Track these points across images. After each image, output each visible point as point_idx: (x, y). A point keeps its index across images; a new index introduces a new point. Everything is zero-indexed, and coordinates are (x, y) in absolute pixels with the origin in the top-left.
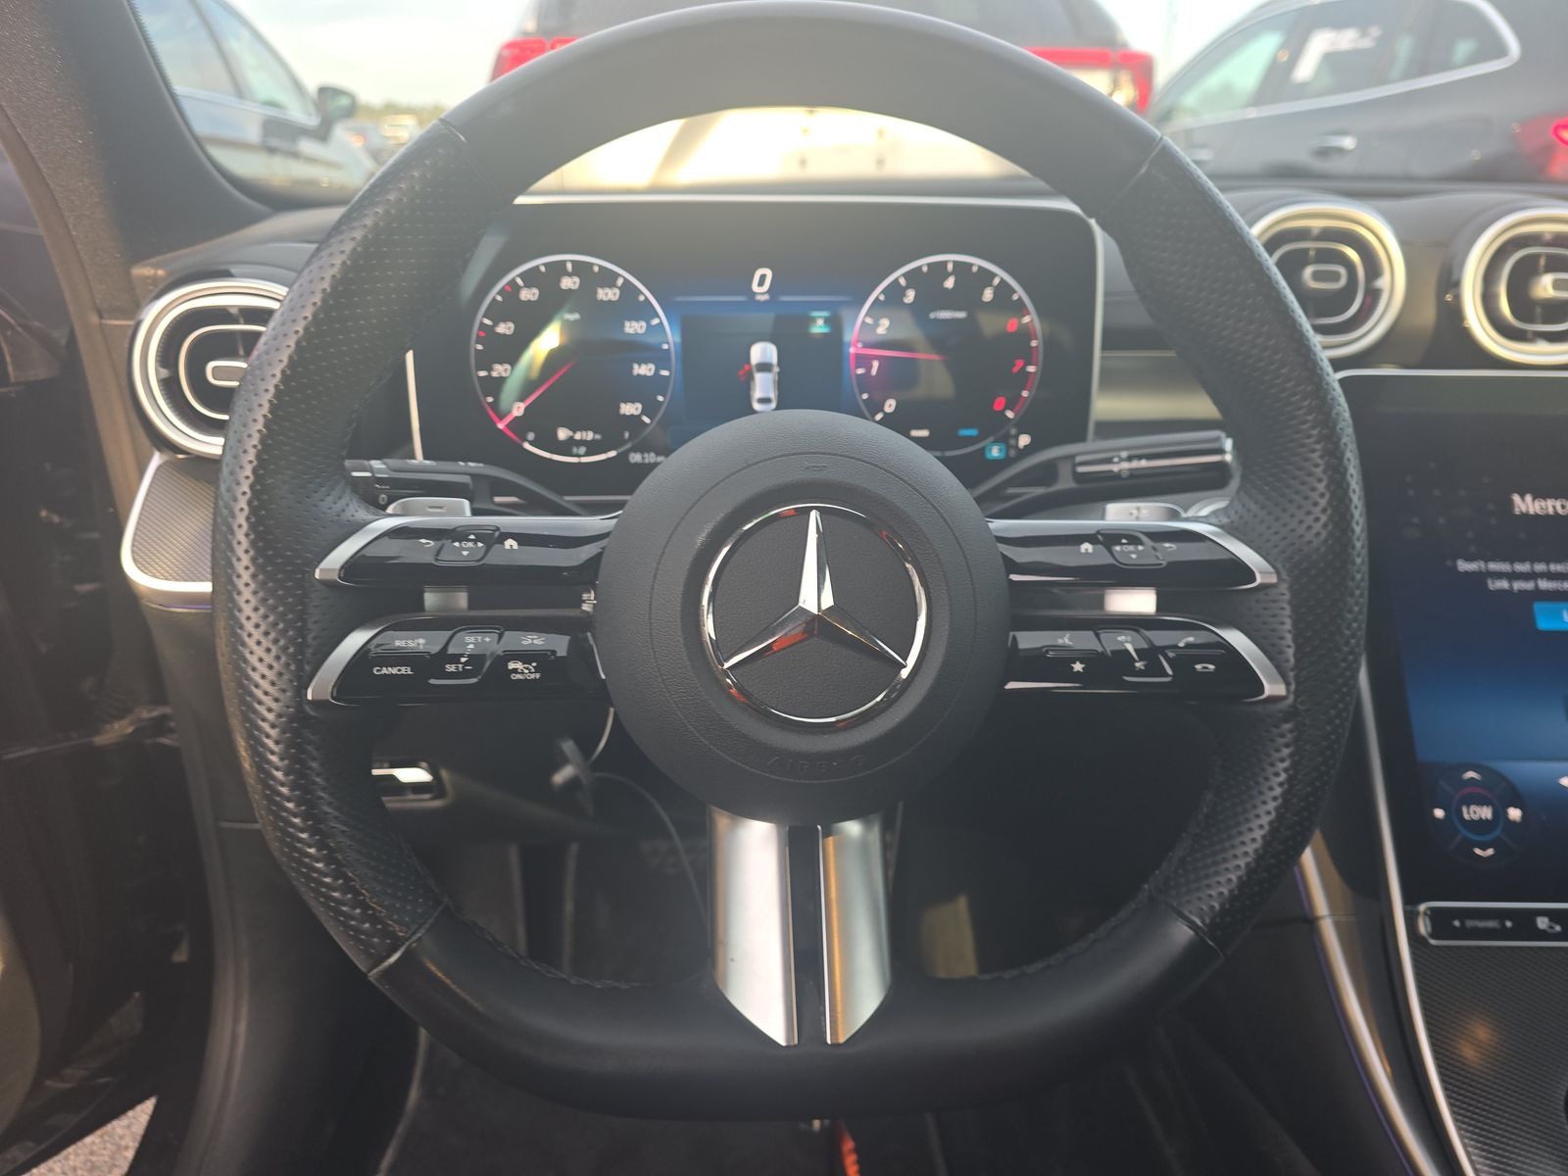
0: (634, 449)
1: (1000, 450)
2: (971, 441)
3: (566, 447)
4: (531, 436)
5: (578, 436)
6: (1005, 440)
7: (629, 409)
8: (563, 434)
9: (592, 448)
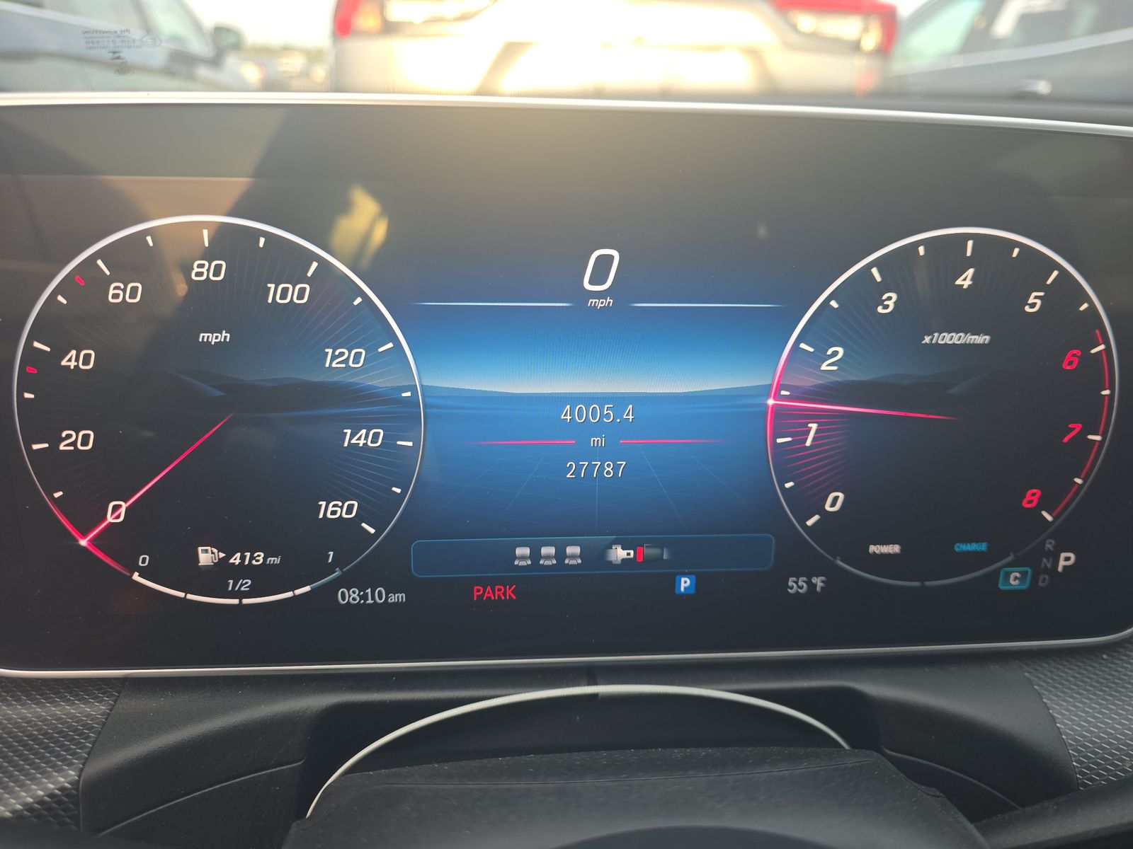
0: (346, 582)
1: (1024, 574)
2: (975, 560)
3: (215, 579)
4: (144, 560)
5: (236, 559)
6: (1033, 559)
7: (332, 510)
8: (206, 557)
9: (264, 580)
